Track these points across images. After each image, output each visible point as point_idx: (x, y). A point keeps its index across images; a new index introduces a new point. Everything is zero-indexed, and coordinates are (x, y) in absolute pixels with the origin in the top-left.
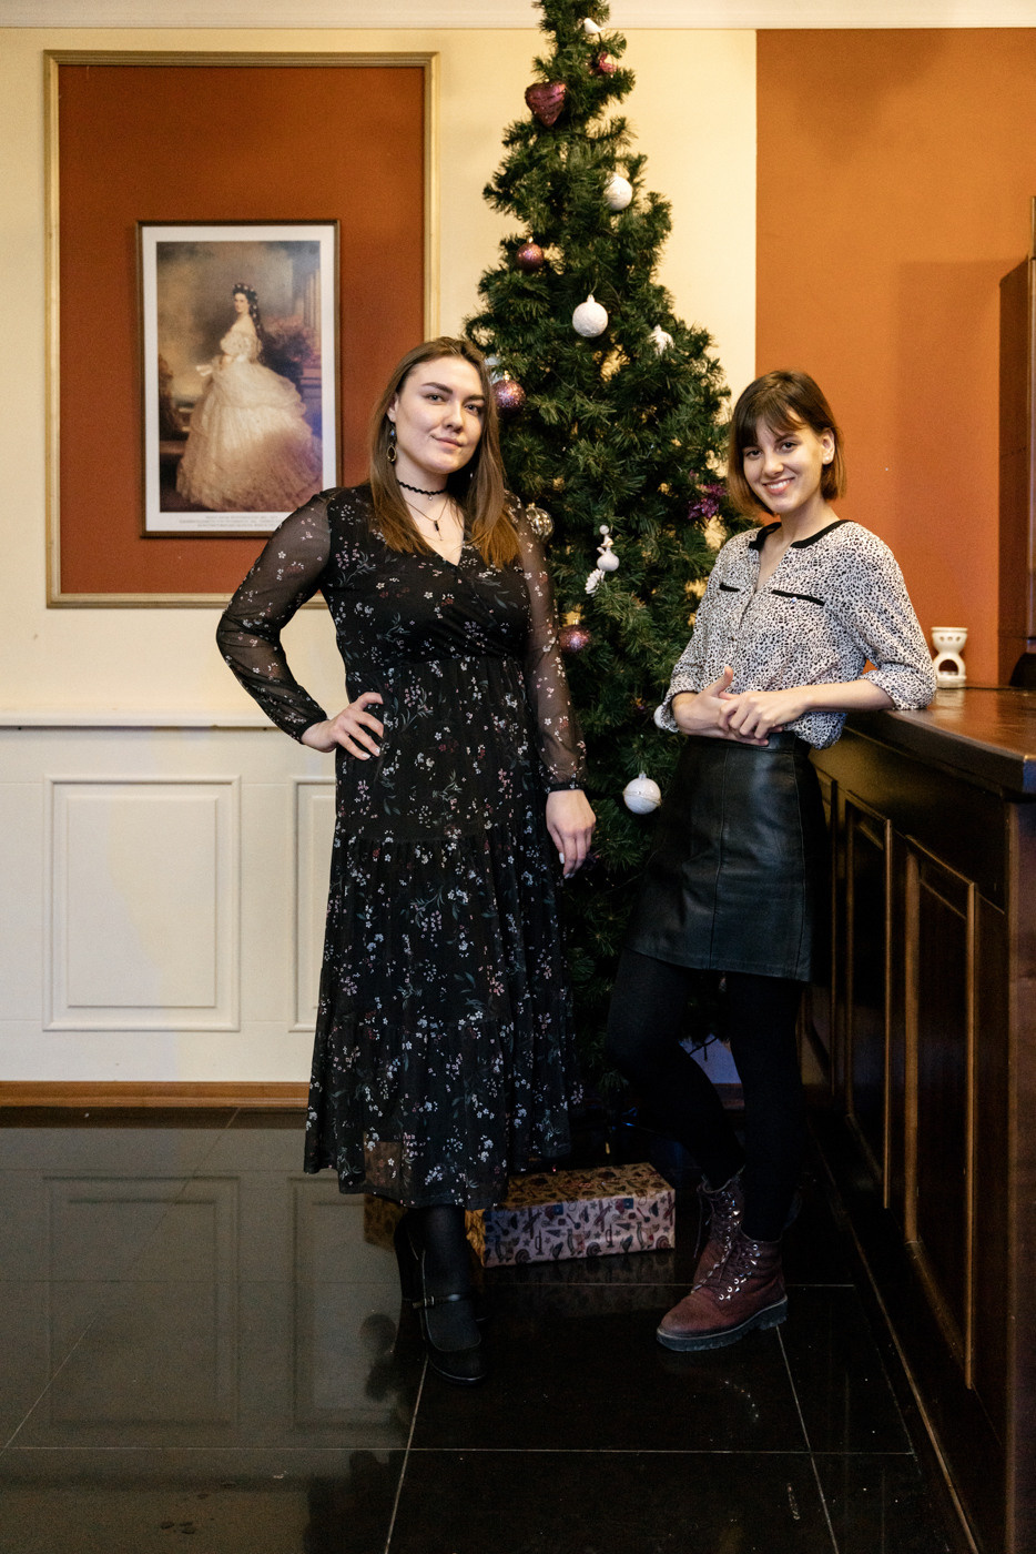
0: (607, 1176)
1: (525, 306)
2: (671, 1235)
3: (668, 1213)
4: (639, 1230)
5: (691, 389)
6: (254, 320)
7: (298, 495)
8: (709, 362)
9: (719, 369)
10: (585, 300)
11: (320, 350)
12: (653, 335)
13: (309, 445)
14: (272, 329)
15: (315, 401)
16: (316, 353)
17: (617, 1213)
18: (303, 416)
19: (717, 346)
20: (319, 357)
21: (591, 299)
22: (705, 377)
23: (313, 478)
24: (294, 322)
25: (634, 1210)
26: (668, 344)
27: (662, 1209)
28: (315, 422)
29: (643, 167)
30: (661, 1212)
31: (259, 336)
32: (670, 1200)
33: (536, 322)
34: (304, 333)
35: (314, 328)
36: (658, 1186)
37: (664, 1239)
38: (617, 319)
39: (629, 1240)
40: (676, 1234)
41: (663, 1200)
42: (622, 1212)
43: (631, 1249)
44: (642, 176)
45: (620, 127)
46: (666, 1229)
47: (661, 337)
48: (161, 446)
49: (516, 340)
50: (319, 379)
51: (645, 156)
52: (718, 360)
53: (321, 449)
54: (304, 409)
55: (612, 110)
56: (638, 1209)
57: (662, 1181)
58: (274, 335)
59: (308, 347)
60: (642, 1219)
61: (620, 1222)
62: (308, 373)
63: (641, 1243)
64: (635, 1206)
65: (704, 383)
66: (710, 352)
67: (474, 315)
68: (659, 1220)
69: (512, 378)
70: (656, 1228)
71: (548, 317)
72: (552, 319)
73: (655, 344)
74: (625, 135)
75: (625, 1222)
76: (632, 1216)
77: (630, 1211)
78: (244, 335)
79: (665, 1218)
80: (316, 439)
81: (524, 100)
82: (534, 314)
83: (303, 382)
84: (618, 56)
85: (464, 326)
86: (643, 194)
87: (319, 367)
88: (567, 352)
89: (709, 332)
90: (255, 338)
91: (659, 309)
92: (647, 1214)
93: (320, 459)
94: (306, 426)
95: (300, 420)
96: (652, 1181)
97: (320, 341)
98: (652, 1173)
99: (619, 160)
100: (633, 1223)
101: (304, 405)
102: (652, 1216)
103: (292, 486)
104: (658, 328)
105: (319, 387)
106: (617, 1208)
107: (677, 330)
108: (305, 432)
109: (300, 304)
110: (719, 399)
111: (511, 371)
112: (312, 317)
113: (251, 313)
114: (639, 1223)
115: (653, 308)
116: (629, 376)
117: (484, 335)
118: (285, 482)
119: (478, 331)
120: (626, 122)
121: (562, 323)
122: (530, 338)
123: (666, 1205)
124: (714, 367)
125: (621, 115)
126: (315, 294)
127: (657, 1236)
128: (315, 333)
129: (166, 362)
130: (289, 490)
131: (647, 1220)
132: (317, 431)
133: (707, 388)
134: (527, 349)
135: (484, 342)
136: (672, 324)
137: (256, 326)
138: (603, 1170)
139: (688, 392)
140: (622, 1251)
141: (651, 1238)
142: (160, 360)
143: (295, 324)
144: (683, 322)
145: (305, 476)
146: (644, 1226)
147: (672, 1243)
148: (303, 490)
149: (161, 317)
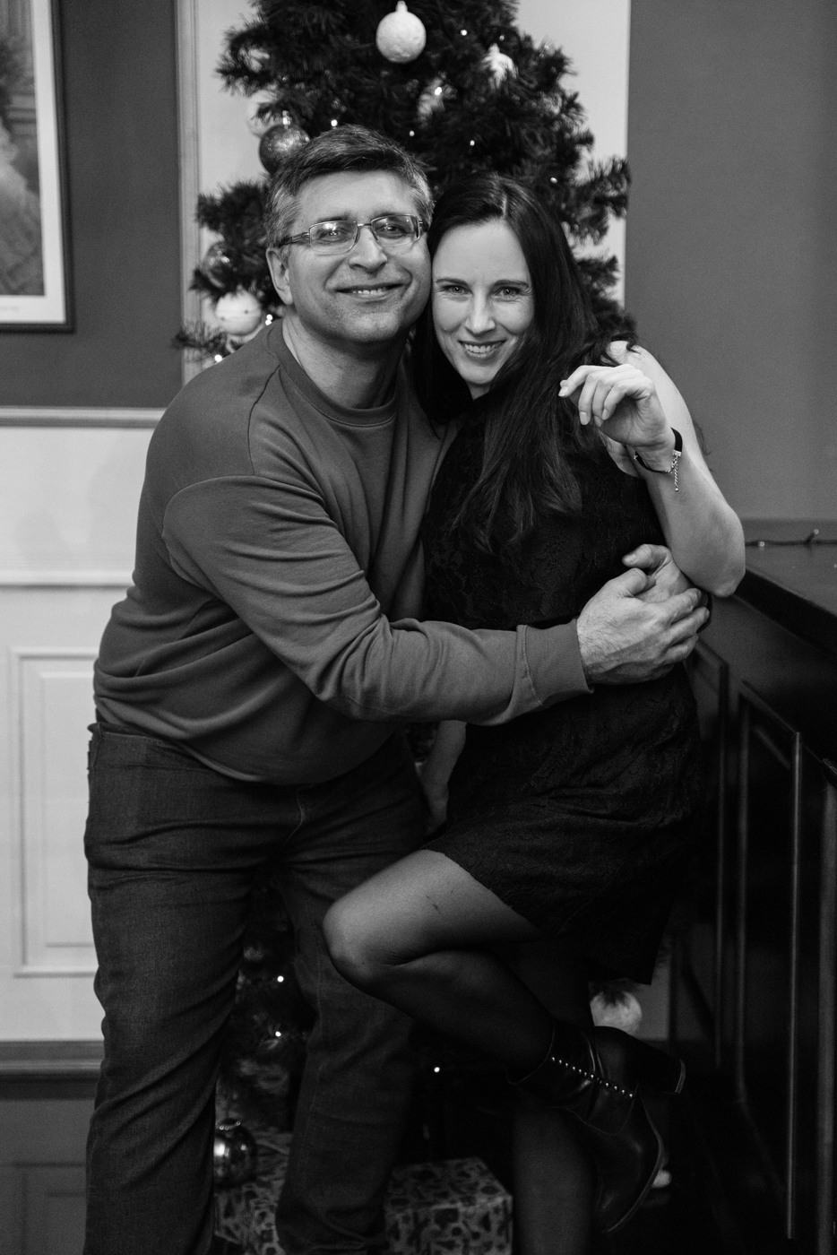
0: (425, 1176)
1: (311, 17)
3: (502, 1228)
5: (540, 139)
7: (11, 273)
8: (563, 97)
9: (578, 108)
10: (393, 9)
11: (32, 69)
12: (487, 59)
13: (23, 203)
15: (28, 142)
16: (28, 74)
17: (437, 1227)
19: (574, 74)
20: (32, 81)
21: (402, 7)
22: (558, 118)
23: (30, 249)
25: (459, 1224)
26: (508, 73)
27: (495, 1221)
28: (30, 171)
30: (495, 1226)
32: (505, 1210)
33: (326, 41)
34: (10, 44)
35: (23, 39)
36: (490, 1191)
38: (439, 34)
41: (496, 1210)
42: (443, 1226)
46: (501, 1247)
47: (499, 62)
49: (299, 66)
50: (33, 111)
52: (576, 95)
53: (39, 210)
54: (14, 152)
56: (465, 1223)
57: (497, 1184)
59: (17, 65)
60: (470, 1236)
61: (439, 1239)
62: (17, 101)
64: (461, 1219)
65: (557, 127)
66: (566, 83)
67: (240, 27)
68: (492, 1235)
69: (293, 121)
70: (488, 1246)
71: (344, 32)
72: (348, 37)
73: (490, 73)
75: (446, 1239)
76: (457, 1232)
77: (454, 1225)
79: (499, 1232)
80: (32, 196)
82: (323, 27)
83: (12, 115)
85: (227, 44)
87: (32, 94)
88: (368, 83)
89: (566, 53)
91: (496, 22)
92: (476, 1228)
93: (38, 223)
94: (18, 177)
95: (9, 168)
96: (482, 1184)
97: (34, 56)
98: (483, 1174)
100: (458, 1240)
102: (482, 1231)
104: (495, 49)
105: (33, 122)
106: (437, 1221)
107: (519, 49)
108: (17, 185)
110: (578, 147)
111: (293, 112)
112: (20, 21)
114: (466, 1241)
115: (487, 20)
116: (454, 119)
117: (255, 57)
119: (247, 50)
121: (363, 41)
122: (319, 63)
123: (501, 1217)
124: (571, 104)
128: (25, 46)
131: (476, 1236)
133: (561, 133)
134: (313, 78)
135: (255, 66)
136: (514, 43)
138: (418, 1168)
139: (535, 141)
144: (528, 39)
146: (473, 1244)
148: (18, 266)
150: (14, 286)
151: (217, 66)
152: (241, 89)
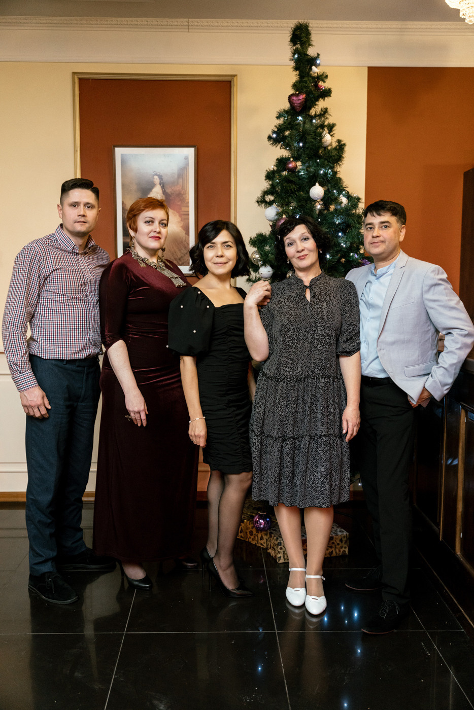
1: (290, 187)
2: (347, 550)
3: (346, 542)
4: (336, 548)
6: (161, 187)
7: (179, 259)
10: (315, 185)
11: (188, 199)
12: (340, 199)
13: (184, 238)
14: (169, 191)
16: (187, 201)
18: (182, 227)
20: (188, 203)
21: (317, 184)
24: (178, 188)
25: (334, 541)
26: (346, 202)
27: (344, 540)
29: (334, 129)
30: (344, 542)
31: (163, 194)
32: (346, 536)
34: (182, 193)
35: (186, 191)
37: (344, 551)
39: (332, 552)
40: (349, 550)
41: (344, 537)
43: (332, 555)
44: (334, 132)
45: (325, 111)
46: (345, 548)
47: (343, 199)
48: (123, 239)
50: (189, 211)
51: (335, 124)
53: (189, 240)
54: (182, 224)
55: (321, 104)
57: (342, 530)
58: (170, 193)
59: (184, 198)
60: (336, 544)
62: (184, 209)
63: (336, 553)
70: (342, 547)
71: (299, 191)
72: (301, 193)
73: (342, 203)
74: (327, 115)
75: (330, 545)
76: (333, 543)
77: (332, 541)
78: (157, 193)
79: (345, 544)
80: (187, 236)
81: (288, 101)
84: (324, 82)
86: (335, 139)
87: (188, 207)
90: (162, 194)
91: (341, 188)
92: (338, 542)
94: (183, 231)
97: (189, 196)
99: (326, 126)
100: (333, 546)
101: (182, 222)
102: (340, 543)
103: (177, 255)
104: (342, 196)
105: (188, 215)
107: (348, 196)
108: (183, 233)
109: (181, 180)
111: (286, 214)
112: (185, 186)
113: (160, 184)
114: (335, 546)
115: (339, 188)
117: (270, 198)
118: (174, 253)
119: (267, 196)
120: (328, 110)
121: (305, 194)
125: (325, 106)
126: (186, 176)
127: (342, 550)
129: (125, 205)
130: (176, 257)
131: (338, 544)
132: (188, 233)
136: (346, 194)
137: (162, 189)
140: (329, 556)
141: (340, 551)
142: (123, 203)
143: (178, 189)
145: (182, 251)
146: (337, 547)
147: (347, 553)
148: (182, 257)
149: (123, 185)
150: (180, 263)
151: (256, 200)
152: (263, 207)
